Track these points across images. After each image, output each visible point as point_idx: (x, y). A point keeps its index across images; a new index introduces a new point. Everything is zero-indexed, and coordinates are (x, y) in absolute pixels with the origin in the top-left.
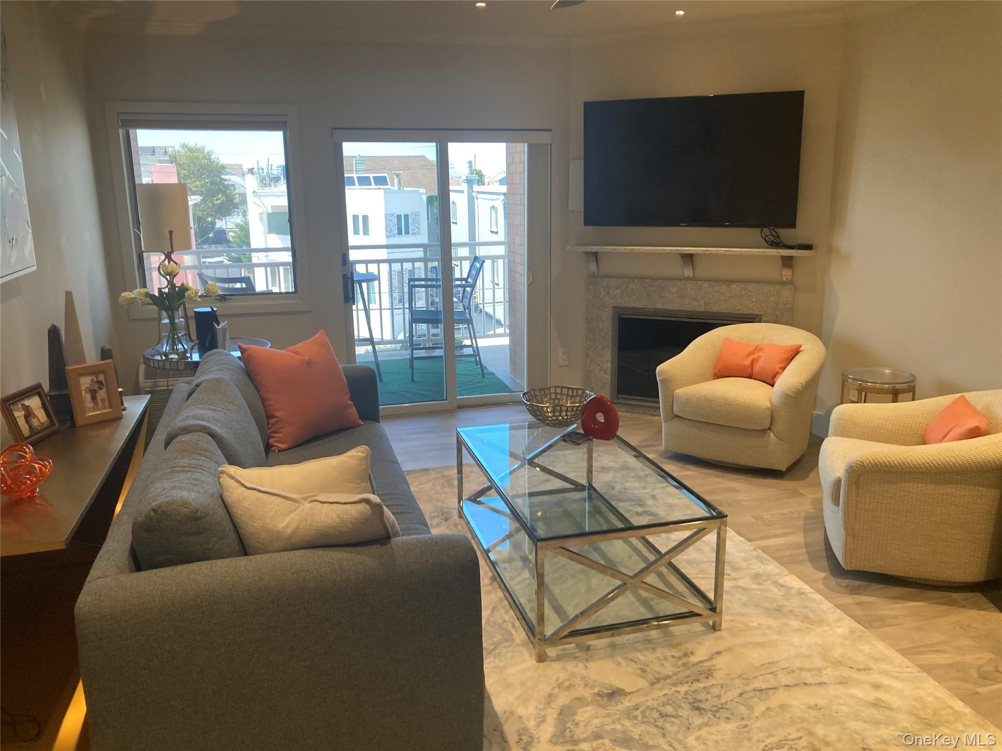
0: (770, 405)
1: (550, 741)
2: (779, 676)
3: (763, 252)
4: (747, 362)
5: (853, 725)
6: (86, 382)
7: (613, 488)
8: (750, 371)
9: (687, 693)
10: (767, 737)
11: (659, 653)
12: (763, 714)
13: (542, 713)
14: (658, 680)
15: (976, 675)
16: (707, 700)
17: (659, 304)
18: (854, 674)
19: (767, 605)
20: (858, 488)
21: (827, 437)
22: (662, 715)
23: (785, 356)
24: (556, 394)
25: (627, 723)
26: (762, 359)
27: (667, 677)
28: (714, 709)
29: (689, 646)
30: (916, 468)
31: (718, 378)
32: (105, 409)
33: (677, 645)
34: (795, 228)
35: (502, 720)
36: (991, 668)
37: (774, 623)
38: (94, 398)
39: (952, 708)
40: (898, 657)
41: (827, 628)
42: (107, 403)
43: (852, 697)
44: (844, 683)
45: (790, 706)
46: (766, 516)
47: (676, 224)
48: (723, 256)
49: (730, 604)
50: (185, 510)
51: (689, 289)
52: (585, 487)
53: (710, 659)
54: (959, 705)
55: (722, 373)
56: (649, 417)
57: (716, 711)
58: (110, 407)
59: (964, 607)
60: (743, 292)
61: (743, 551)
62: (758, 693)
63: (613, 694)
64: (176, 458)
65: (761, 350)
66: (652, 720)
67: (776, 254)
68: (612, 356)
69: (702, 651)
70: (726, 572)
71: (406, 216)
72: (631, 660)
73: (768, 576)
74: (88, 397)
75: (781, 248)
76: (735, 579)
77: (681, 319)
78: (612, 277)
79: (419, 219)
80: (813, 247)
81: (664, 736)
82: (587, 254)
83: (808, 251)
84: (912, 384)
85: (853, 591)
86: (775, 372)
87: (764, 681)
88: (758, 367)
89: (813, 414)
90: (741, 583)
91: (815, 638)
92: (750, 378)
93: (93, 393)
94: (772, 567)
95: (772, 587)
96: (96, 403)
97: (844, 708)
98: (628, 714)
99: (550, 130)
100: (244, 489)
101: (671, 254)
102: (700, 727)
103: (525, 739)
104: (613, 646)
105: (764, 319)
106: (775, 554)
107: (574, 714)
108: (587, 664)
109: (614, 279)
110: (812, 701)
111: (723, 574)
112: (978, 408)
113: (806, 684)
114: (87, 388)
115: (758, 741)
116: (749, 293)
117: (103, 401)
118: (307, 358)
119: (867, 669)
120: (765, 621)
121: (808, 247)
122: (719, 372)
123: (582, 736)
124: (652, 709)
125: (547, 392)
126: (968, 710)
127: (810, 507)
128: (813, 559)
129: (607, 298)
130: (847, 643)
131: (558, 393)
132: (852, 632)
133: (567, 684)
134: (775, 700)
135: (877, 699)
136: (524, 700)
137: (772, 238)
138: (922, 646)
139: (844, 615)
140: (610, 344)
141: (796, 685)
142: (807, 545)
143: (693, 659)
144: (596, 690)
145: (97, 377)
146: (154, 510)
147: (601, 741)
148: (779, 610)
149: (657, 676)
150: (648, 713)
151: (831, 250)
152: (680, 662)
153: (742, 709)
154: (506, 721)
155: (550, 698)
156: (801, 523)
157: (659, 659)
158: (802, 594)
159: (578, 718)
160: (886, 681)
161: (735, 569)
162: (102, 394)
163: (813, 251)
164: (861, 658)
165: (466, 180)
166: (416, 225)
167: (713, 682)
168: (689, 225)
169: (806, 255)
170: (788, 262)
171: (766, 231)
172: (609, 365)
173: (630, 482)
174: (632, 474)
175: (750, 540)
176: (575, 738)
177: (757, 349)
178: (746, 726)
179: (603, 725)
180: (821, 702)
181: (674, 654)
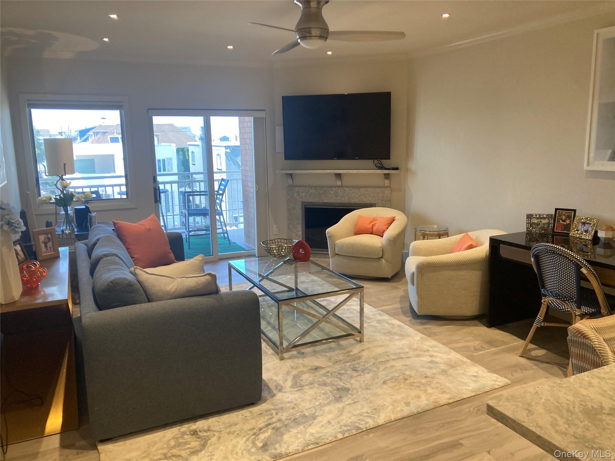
0: (381, 245)
1: (291, 387)
2: (390, 356)
3: (375, 172)
4: (370, 226)
5: (421, 370)
6: (42, 238)
7: (308, 290)
8: (372, 231)
9: (350, 365)
10: (385, 377)
11: (336, 352)
12: (384, 370)
13: (285, 378)
14: (337, 362)
15: (473, 349)
16: (359, 367)
17: (325, 200)
18: (422, 353)
19: (384, 331)
20: (422, 275)
21: (409, 256)
22: (339, 374)
23: (388, 222)
24: (278, 242)
25: (324, 378)
26: (377, 224)
27: (340, 361)
28: (362, 370)
29: (350, 349)
30: (446, 263)
31: (356, 235)
32: (51, 252)
33: (344, 349)
34: (390, 159)
35: (267, 382)
36: (479, 347)
37: (387, 338)
38: (46, 246)
39: (462, 361)
40: (441, 345)
41: (411, 338)
42: (52, 249)
43: (421, 361)
44: (418, 356)
45: (395, 366)
46: (382, 298)
47: (332, 158)
48: (356, 174)
49: (367, 331)
50: (126, 282)
51: (340, 192)
52: (294, 289)
53: (359, 352)
54: (465, 359)
55: (358, 232)
56: (323, 259)
57: (363, 371)
58: (54, 251)
59: (470, 326)
60: (366, 192)
61: (372, 312)
62: (381, 363)
63: (317, 369)
64: (107, 266)
65: (376, 220)
66: (335, 376)
67: (381, 172)
68: (302, 228)
69: (356, 350)
70: (364, 320)
71: (164, 161)
72: (324, 356)
73: (384, 321)
74: (43, 246)
75: (384, 170)
76: (369, 323)
77: (336, 207)
78: (300, 186)
79: (172, 162)
80: (399, 168)
81: (341, 381)
82: (287, 174)
83: (397, 171)
84: (447, 231)
85: (423, 324)
86: (383, 230)
87: (384, 359)
88: (375, 228)
89: (403, 252)
90: (372, 324)
91: (405, 342)
92: (372, 234)
93: (46, 244)
94: (386, 317)
95: (386, 325)
96: (47, 249)
97: (418, 365)
98: (324, 375)
99: (265, 110)
100: (148, 275)
101: (329, 174)
102: (356, 377)
103: (279, 387)
104: (315, 352)
105: (377, 205)
106: (386, 312)
107: (300, 377)
108: (304, 359)
109: (301, 188)
110: (404, 363)
111: (363, 321)
112: (474, 238)
113: (402, 358)
114: (43, 241)
115: (382, 378)
116: (369, 193)
117: (50, 248)
118: (148, 228)
119: (428, 351)
120: (383, 337)
121: (397, 169)
122: (357, 232)
123: (305, 384)
124: (335, 372)
125: (274, 241)
126: (469, 361)
127: (403, 293)
128: (404, 313)
129: (298, 197)
130: (419, 342)
131: (279, 242)
132: (422, 338)
133: (295, 367)
134: (388, 365)
135: (432, 360)
136: (277, 375)
137: (379, 164)
138: (452, 341)
139: (418, 332)
140: (301, 222)
141: (398, 359)
142: (401, 308)
143: (352, 353)
144: (309, 368)
145: (47, 236)
146: (111, 282)
147: (313, 385)
148: (390, 333)
149: (336, 360)
150: (333, 374)
151: (407, 170)
152: (346, 355)
153: (375, 369)
154: (269, 382)
155: (288, 373)
156: (398, 299)
157: (336, 354)
158: (400, 326)
159: (302, 378)
160: (435, 354)
161: (368, 319)
162: (50, 244)
163: (399, 171)
164: (425, 347)
165: (201, 138)
166: (170, 166)
167: (362, 360)
168: (338, 159)
169: (395, 173)
170: (387, 176)
171: (376, 161)
172: (301, 233)
173: (315, 287)
174: (316, 284)
175: (375, 308)
176: (302, 385)
177: (374, 220)
178: (376, 374)
179: (313, 379)
180: (407, 363)
181: (343, 352)
